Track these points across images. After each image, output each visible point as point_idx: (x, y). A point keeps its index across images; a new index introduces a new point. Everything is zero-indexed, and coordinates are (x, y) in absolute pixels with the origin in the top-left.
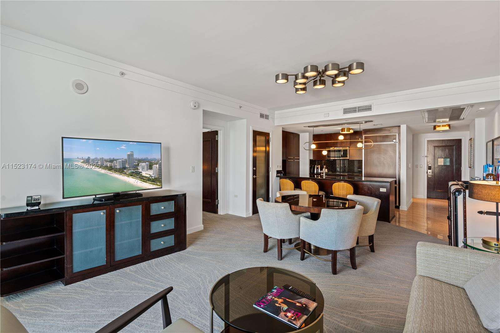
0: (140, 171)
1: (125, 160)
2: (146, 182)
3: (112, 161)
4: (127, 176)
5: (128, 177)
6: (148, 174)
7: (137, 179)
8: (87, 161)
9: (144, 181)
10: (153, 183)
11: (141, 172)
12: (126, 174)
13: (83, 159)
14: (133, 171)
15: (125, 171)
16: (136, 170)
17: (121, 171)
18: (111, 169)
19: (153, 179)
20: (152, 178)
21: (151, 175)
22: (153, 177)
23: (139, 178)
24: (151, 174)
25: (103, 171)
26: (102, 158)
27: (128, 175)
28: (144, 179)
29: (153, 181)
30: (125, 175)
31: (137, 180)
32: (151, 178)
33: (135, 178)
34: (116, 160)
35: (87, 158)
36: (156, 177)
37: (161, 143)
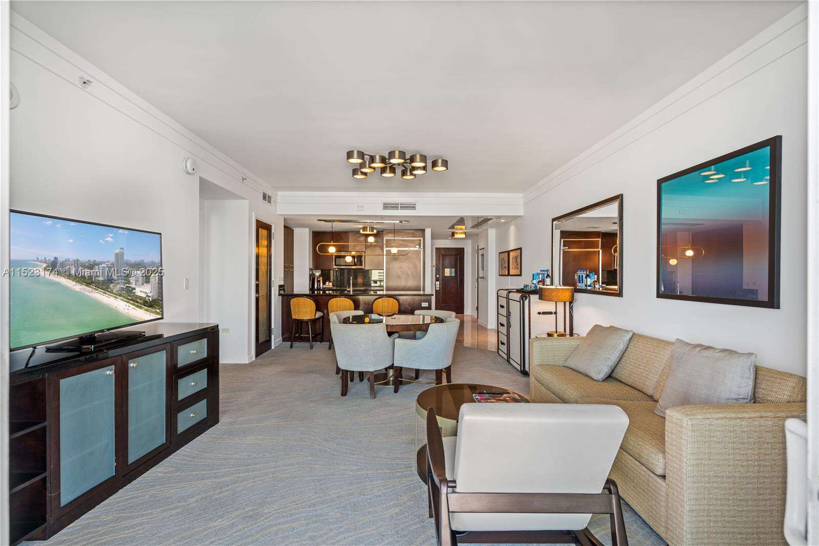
0: (133, 286)
1: (111, 264)
2: (141, 308)
3: (91, 266)
4: (114, 297)
5: (116, 298)
6: (143, 292)
7: (128, 302)
8: (53, 266)
9: (137, 306)
10: (150, 309)
11: (134, 289)
12: (113, 293)
13: (46, 262)
14: (122, 286)
15: (111, 286)
16: (127, 285)
17: (105, 285)
18: (89, 281)
19: (150, 302)
20: (149, 300)
21: (149, 295)
22: (150, 297)
23: (132, 300)
24: (148, 291)
25: (78, 287)
26: (78, 260)
27: (115, 294)
28: (137, 302)
29: (151, 306)
30: (111, 296)
31: (128, 304)
32: (147, 298)
33: (126, 301)
34: (98, 265)
35: (52, 259)
36: (155, 297)
37: (160, 234)
